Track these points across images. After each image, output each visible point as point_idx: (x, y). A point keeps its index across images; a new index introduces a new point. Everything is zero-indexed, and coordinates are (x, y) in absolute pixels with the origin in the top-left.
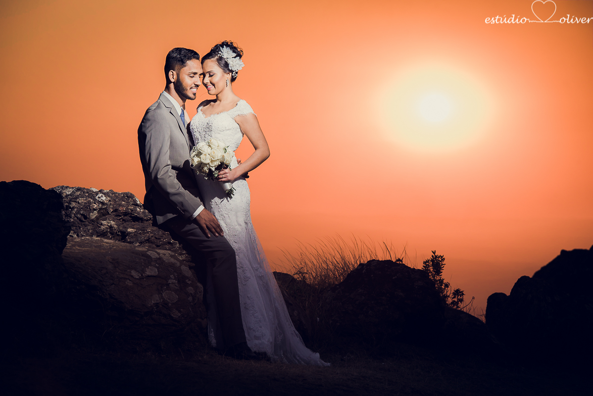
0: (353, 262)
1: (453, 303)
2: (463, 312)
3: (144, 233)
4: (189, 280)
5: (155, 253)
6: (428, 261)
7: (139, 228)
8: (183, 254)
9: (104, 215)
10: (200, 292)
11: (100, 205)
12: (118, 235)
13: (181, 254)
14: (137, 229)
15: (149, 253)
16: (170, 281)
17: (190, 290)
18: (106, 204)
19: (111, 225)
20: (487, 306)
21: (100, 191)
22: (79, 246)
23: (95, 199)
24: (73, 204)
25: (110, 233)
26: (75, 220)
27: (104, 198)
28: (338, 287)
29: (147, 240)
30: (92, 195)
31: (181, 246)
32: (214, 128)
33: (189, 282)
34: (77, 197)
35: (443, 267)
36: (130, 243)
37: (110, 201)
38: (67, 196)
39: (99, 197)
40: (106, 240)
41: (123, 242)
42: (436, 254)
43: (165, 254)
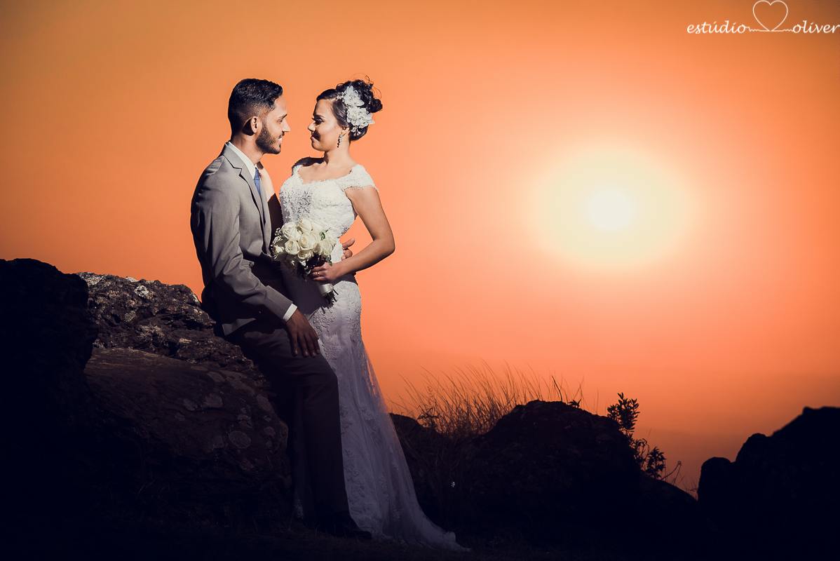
0: (506, 404)
1: (650, 470)
2: (665, 484)
3: (203, 346)
4: (268, 417)
5: (218, 374)
6: (613, 408)
7: (196, 338)
8: (260, 379)
9: (145, 317)
10: (283, 435)
11: (141, 303)
12: (165, 347)
13: (256, 379)
14: (193, 339)
15: (210, 374)
16: (240, 417)
17: (270, 431)
18: (149, 301)
19: (155, 332)
20: (701, 476)
21: (140, 282)
22: (108, 361)
23: (133, 294)
24: (101, 300)
25: (153, 344)
26: (102, 323)
27: (146, 292)
28: (483, 438)
29: (208, 356)
30: (129, 287)
31: (256, 367)
32: (313, 200)
33: (268, 420)
34: (107, 289)
35: (636, 417)
36: (182, 359)
37: (154, 296)
38: (92, 286)
39: (139, 291)
40: (147, 354)
41: (172, 357)
42: (625, 398)
43: (235, 377)
